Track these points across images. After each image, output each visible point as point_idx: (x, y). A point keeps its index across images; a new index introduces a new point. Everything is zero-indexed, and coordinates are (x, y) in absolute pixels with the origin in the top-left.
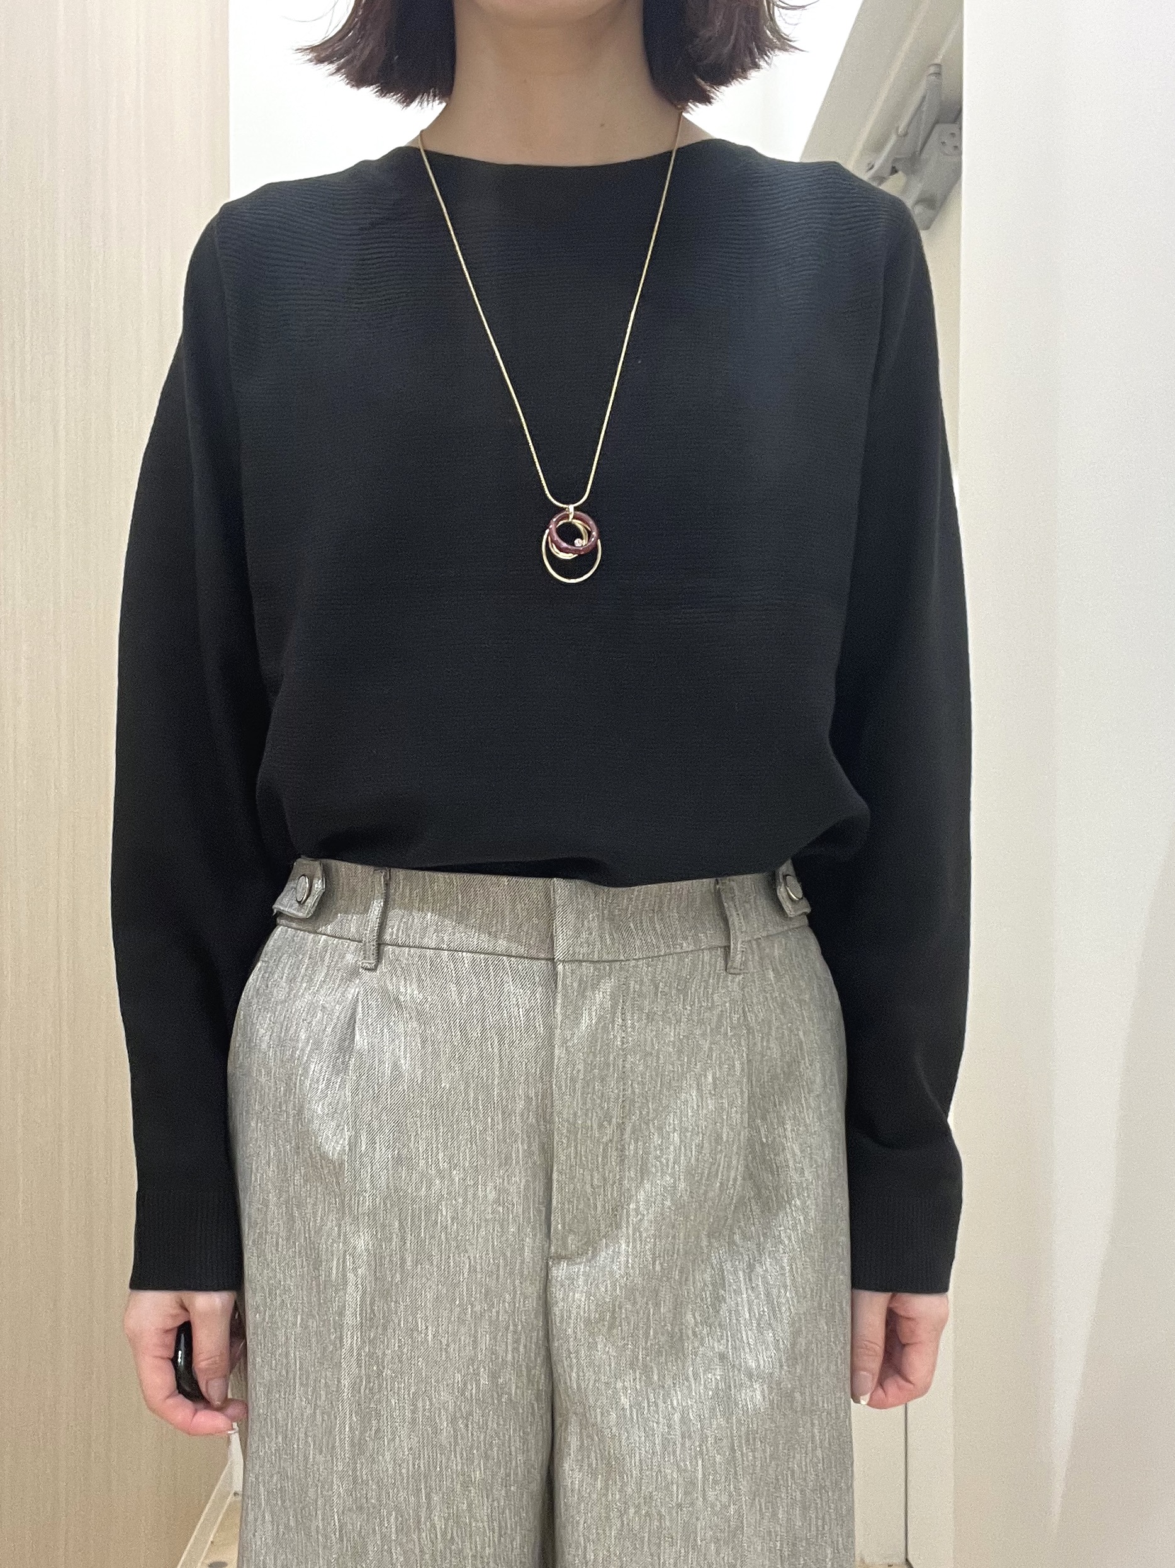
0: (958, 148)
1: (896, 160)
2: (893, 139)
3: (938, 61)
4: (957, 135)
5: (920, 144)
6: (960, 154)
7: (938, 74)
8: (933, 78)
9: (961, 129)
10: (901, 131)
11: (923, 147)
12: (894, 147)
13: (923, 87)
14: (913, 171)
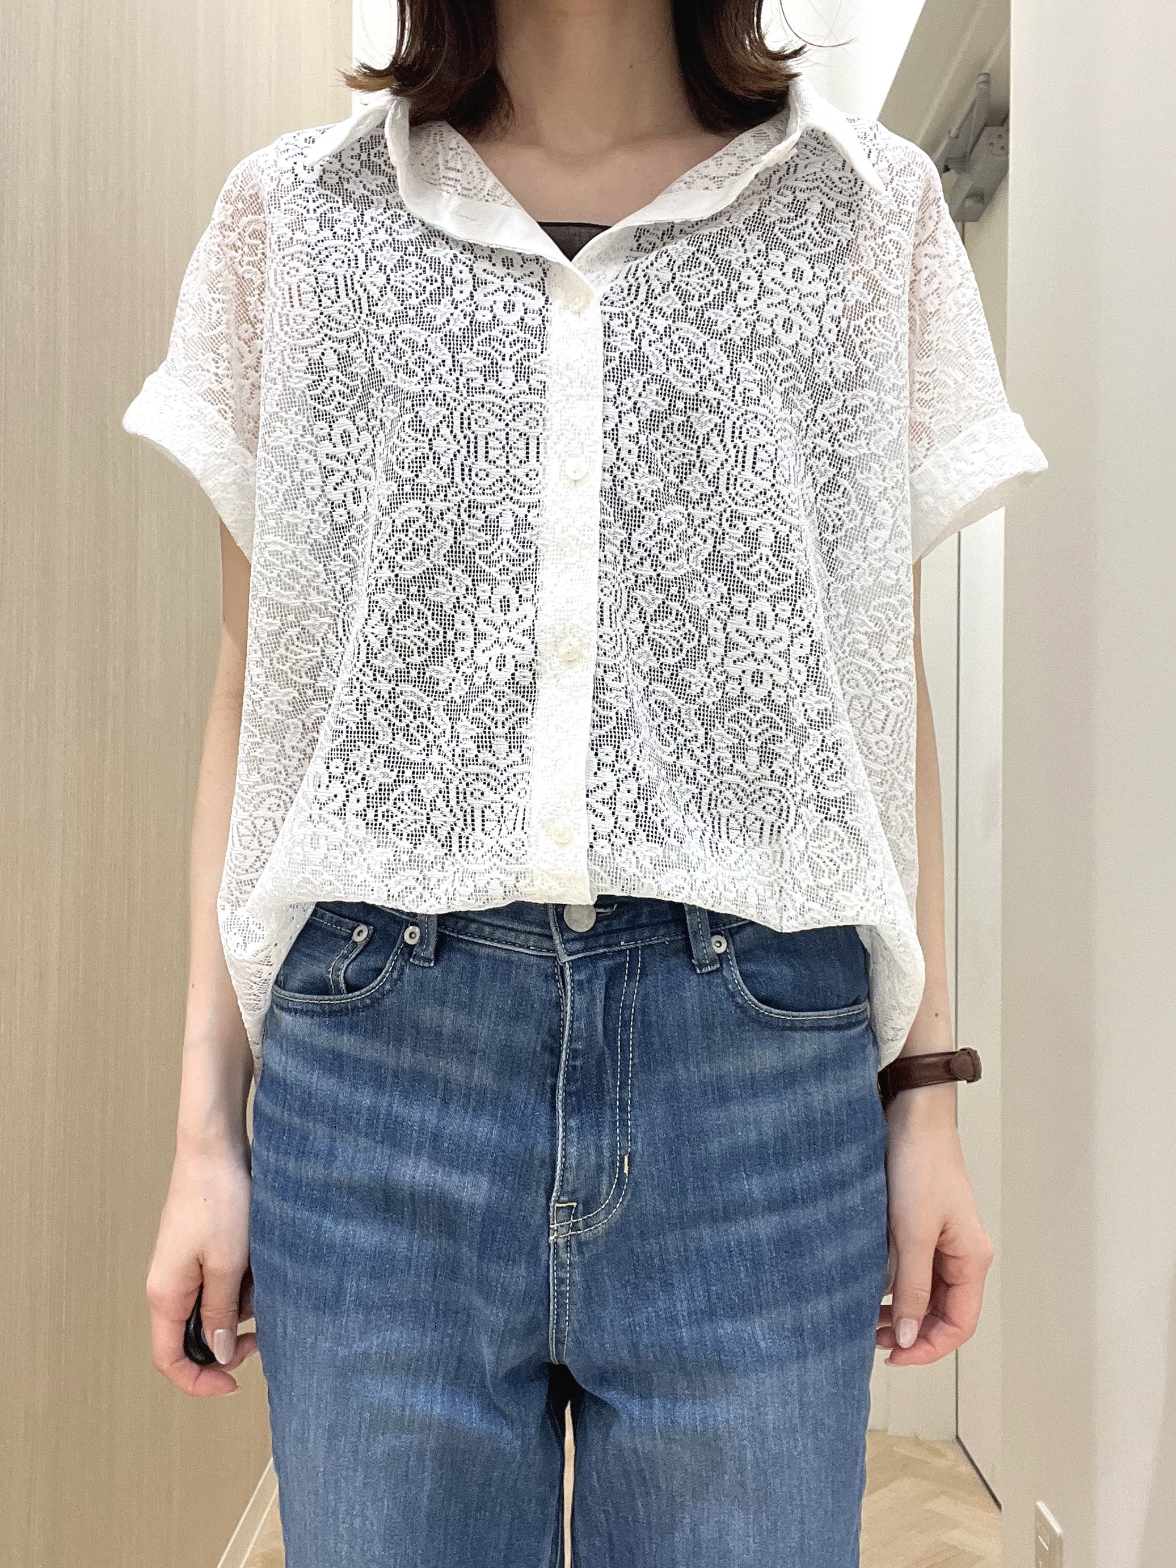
0: (1005, 149)
1: (948, 159)
2: (946, 141)
3: (986, 71)
4: (1004, 136)
5: (970, 147)
6: (1007, 153)
7: (987, 82)
8: (982, 86)
9: (1008, 131)
10: (953, 133)
11: (973, 148)
12: (946, 148)
13: (973, 94)
14: (964, 170)
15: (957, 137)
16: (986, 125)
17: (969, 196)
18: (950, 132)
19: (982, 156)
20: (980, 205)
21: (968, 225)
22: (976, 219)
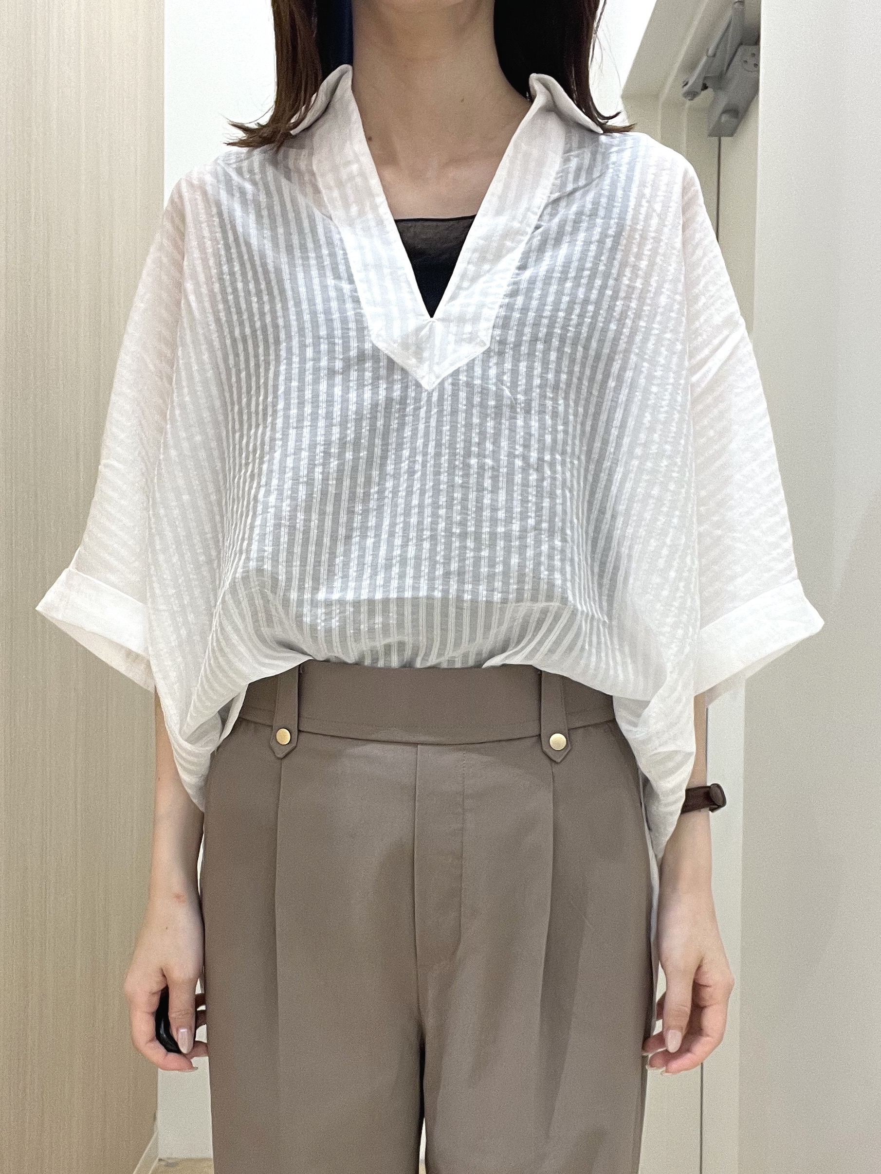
0: (756, 66)
1: (705, 78)
2: (704, 59)
4: (756, 55)
5: (726, 62)
6: (758, 71)
8: (737, 6)
9: (759, 50)
10: (710, 52)
11: (729, 65)
12: (705, 66)
13: (729, 13)
14: (720, 88)
15: (714, 55)
16: (741, 44)
17: (725, 111)
18: (708, 50)
19: (737, 72)
20: (734, 120)
21: (722, 138)
22: (731, 135)
